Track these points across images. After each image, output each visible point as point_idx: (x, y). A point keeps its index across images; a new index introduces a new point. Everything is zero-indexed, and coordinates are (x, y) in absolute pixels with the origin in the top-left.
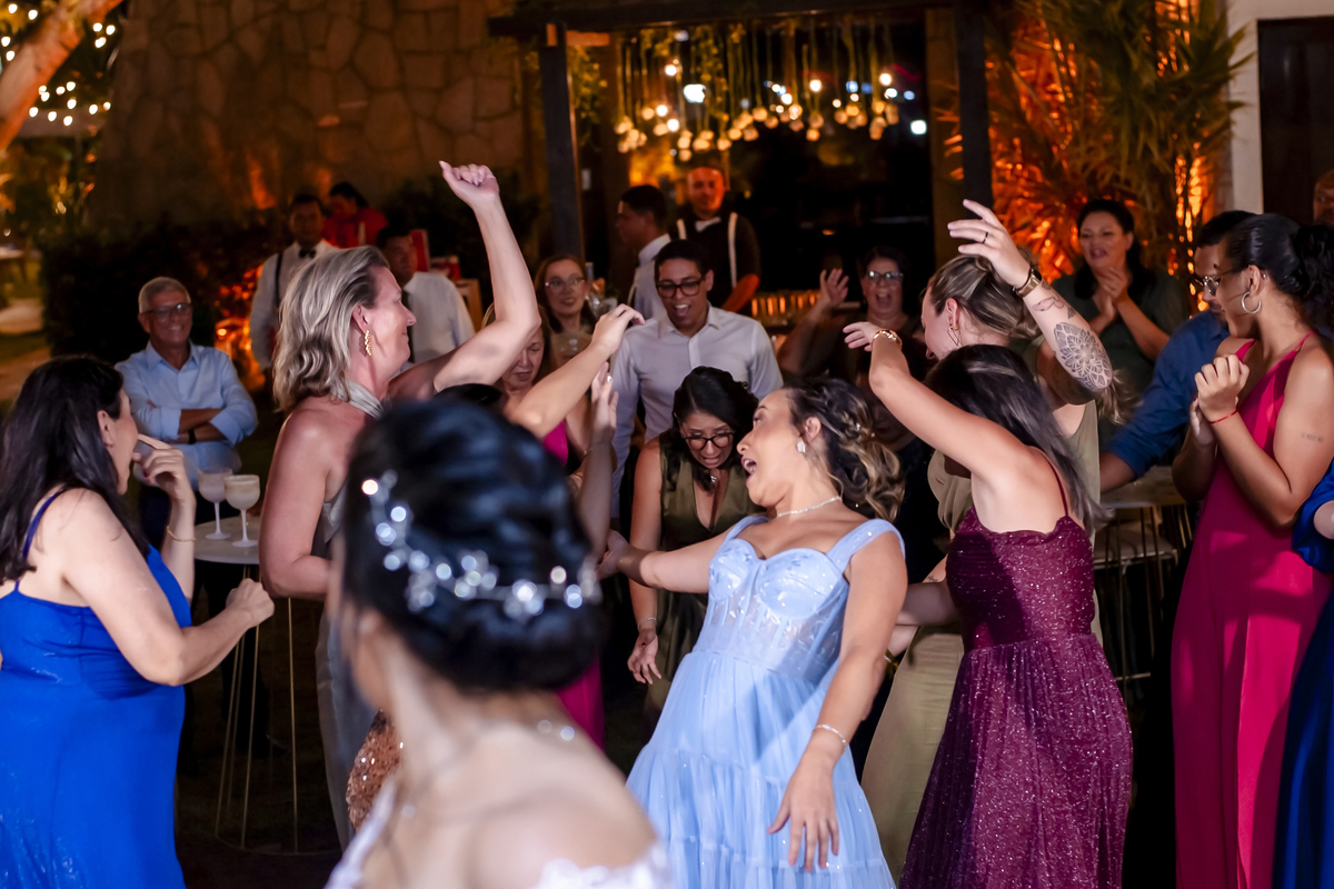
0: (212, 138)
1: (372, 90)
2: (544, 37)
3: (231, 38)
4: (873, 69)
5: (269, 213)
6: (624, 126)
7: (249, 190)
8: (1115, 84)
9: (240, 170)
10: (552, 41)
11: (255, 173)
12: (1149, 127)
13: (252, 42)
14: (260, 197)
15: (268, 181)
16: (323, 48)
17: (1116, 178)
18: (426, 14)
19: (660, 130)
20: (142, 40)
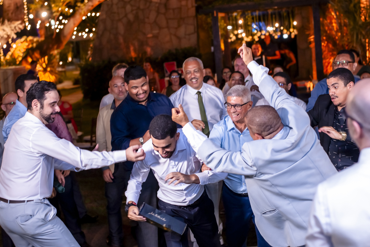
0: (121, 40)
1: (160, 28)
2: (213, 14)
3: (126, 15)
4: (291, 20)
5: (135, 58)
6: (232, 35)
7: (130, 53)
8: (352, 23)
9: (128, 48)
10: (215, 15)
11: (132, 48)
12: (361, 33)
13: (131, 17)
14: (133, 54)
15: (135, 51)
16: (148, 18)
17: (353, 46)
18: (174, 9)
19: (240, 36)
20: (104, 16)
